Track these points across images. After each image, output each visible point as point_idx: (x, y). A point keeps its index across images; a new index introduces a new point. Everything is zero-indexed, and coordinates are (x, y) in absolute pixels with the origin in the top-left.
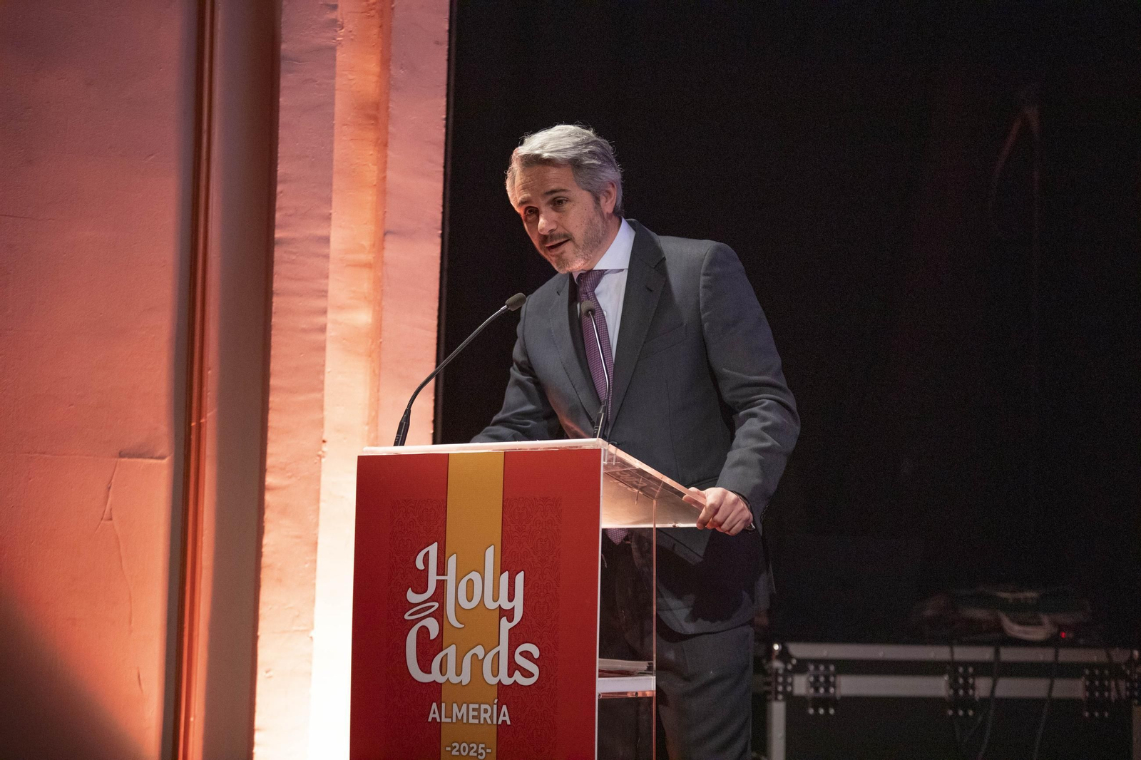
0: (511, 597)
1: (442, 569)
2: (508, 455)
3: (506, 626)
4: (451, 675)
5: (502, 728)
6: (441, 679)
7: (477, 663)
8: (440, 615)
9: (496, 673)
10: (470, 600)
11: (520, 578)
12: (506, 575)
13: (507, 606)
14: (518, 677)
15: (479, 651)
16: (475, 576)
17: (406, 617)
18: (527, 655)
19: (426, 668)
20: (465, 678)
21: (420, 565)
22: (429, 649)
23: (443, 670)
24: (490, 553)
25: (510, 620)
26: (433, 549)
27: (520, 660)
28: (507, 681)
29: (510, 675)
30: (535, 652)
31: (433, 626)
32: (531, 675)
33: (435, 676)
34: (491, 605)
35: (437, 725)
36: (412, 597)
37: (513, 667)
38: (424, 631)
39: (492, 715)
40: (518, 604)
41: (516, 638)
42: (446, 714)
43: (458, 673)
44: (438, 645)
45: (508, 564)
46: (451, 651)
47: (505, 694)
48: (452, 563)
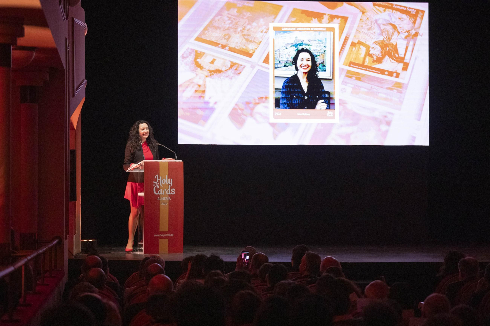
0: (170, 182)
1: (159, 178)
2: (169, 163)
3: (170, 186)
4: (161, 193)
5: (169, 201)
6: (159, 194)
7: (165, 192)
8: (159, 185)
9: (168, 193)
10: (164, 183)
11: (172, 180)
12: (169, 179)
13: (170, 183)
14: (172, 193)
15: (166, 190)
16: (164, 179)
17: (154, 185)
18: (173, 190)
19: (157, 192)
20: (163, 194)
21: (155, 178)
22: (157, 190)
23: (160, 193)
24: (167, 176)
25: (170, 185)
26: (157, 175)
27: (172, 191)
28: (170, 194)
29: (171, 193)
30: (174, 190)
31: (158, 187)
32: (174, 193)
33: (158, 193)
34: (167, 183)
35: (159, 201)
36: (154, 182)
37: (171, 192)
38: (156, 187)
39: (168, 199)
40: (171, 183)
41: (171, 188)
42: (160, 199)
43: (162, 193)
44: (159, 189)
45: (169, 177)
46: (161, 190)
47: (170, 196)
48: (161, 177)
